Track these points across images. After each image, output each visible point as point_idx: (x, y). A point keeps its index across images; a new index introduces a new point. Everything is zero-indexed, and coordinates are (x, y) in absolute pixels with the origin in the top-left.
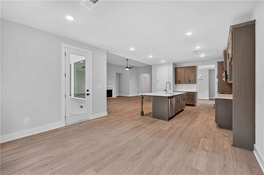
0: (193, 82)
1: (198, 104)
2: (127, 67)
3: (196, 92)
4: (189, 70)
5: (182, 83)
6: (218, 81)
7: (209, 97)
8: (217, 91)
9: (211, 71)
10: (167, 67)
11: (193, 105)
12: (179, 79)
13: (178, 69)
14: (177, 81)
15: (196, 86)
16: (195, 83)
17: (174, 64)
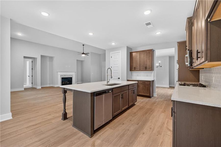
0: (149, 69)
1: (155, 95)
2: (83, 53)
3: (153, 81)
4: (145, 54)
5: (138, 70)
6: (179, 67)
7: (169, 84)
8: (177, 80)
9: (171, 58)
10: (120, 51)
11: (149, 97)
12: (134, 65)
13: (133, 53)
14: (132, 68)
15: (153, 73)
16: (151, 70)
17: (128, 48)
